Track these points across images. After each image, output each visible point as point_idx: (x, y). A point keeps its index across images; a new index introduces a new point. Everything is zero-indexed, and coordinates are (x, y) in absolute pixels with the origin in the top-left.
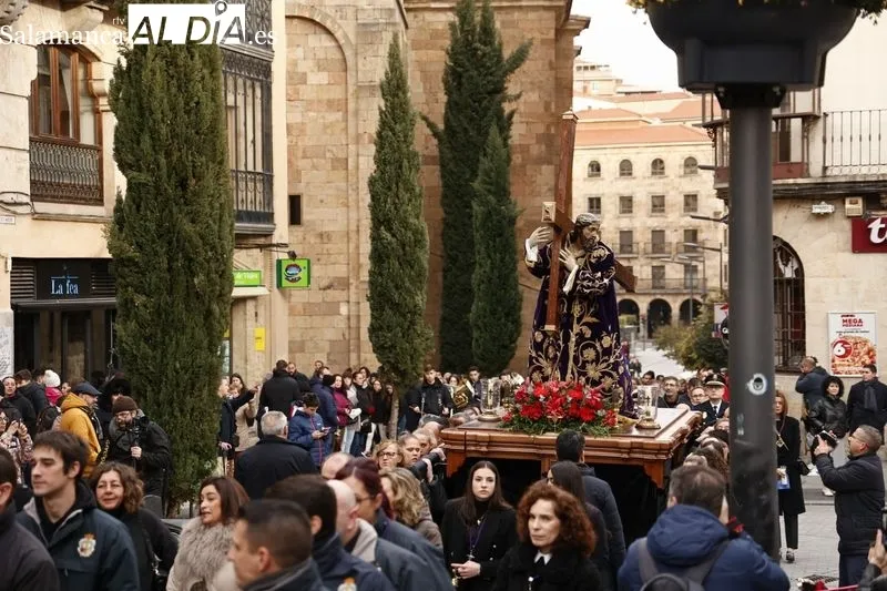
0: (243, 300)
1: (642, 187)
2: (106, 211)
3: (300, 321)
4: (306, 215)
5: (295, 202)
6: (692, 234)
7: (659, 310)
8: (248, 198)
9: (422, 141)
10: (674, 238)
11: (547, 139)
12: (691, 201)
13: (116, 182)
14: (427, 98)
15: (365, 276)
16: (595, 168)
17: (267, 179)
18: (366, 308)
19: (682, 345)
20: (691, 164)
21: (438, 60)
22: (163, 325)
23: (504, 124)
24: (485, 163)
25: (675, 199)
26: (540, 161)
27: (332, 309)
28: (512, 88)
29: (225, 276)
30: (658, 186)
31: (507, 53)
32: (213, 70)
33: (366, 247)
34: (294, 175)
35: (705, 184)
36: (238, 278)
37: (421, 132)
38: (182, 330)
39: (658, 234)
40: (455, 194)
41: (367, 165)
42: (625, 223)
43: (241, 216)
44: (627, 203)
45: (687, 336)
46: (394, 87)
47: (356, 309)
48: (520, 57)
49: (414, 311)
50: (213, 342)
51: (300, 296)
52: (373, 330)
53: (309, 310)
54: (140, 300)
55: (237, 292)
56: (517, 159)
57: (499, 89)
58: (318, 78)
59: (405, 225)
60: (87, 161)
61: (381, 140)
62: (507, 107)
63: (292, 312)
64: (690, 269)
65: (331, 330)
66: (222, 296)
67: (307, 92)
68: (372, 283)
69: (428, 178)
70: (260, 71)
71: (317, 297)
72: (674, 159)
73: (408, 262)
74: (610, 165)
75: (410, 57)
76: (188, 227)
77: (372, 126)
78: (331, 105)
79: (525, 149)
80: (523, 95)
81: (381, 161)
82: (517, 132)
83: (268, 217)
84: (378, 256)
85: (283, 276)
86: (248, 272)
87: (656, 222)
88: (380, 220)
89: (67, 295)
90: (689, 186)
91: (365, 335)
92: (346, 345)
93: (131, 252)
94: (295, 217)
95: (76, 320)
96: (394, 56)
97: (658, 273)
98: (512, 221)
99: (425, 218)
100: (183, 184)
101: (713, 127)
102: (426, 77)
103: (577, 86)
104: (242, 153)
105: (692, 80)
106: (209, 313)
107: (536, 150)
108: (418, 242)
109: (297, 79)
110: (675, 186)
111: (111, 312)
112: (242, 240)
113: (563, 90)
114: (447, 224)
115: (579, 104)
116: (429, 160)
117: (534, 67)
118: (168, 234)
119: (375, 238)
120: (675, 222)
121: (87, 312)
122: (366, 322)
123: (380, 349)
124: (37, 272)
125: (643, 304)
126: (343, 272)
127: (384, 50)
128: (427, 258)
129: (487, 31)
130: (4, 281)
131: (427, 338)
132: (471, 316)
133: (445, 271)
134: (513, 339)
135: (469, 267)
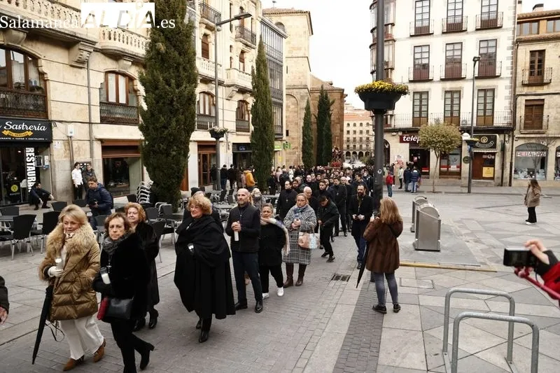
0: (277, 151)
1: (358, 129)
2: (250, 134)
3: (288, 156)
4: (289, 134)
5: (287, 132)
6: (368, 138)
7: (361, 154)
8: (278, 131)
9: (313, 119)
10: (364, 139)
11: (339, 119)
12: (368, 132)
13: (252, 128)
14: (314, 110)
15: (301, 147)
16: (348, 125)
17: (282, 127)
18: (301, 153)
19: (365, 161)
20: (368, 124)
21: (316, 103)
22: (261, 156)
23: (330, 116)
24: (326, 124)
25: (364, 131)
26: (337, 123)
27: (295, 153)
28: (332, 108)
29: (273, 147)
30: (361, 128)
31: (330, 101)
32: (271, 106)
33: (302, 141)
34: (287, 126)
35: (371, 128)
36: (275, 147)
37: (313, 117)
38: (264, 157)
39: (361, 138)
40: (320, 130)
41: (302, 124)
42: (354, 136)
43: (276, 134)
44: (355, 132)
45: (366, 159)
46: (308, 108)
47: (299, 153)
48: (333, 102)
49: (311, 154)
50: (271, 159)
51: (288, 150)
53: (290, 153)
54: (256, 151)
55: (275, 150)
56: (332, 123)
57: (329, 108)
58: (292, 107)
59: (309, 136)
60: (247, 124)
61: (305, 119)
62: (330, 112)
63: (286, 154)
64: (367, 146)
65: (294, 157)
66: (272, 150)
67: (290, 109)
68: (303, 148)
69: (314, 127)
70: (281, 105)
71: (291, 151)
72: (364, 123)
73: (310, 144)
74: (352, 124)
75: (311, 103)
76: (266, 137)
77: (303, 116)
78: (295, 112)
79: (334, 121)
80: (334, 110)
81: (305, 123)
82: (332, 117)
83: (282, 135)
84: (304, 143)
85: (285, 147)
86: (278, 146)
87: (361, 136)
88: (304, 135)
89: (243, 150)
90: (367, 128)
91: (301, 158)
92: (296, 161)
93: (254, 142)
94: (287, 135)
95: (244, 155)
96: (308, 102)
97: (361, 146)
98: (331, 136)
99: (314, 135)
100: (265, 128)
101: (372, 117)
102: (314, 106)
103: (345, 108)
104: (277, 121)
105: (367, 108)
106: (270, 154)
107: (336, 121)
108: (312, 140)
109: (288, 107)
110: (365, 128)
111: (251, 153)
112: (276, 139)
113: (342, 108)
114: (318, 136)
115: (345, 112)
116: (314, 123)
117: (337, 104)
118: (262, 138)
119: (303, 139)
120: (364, 136)
121: (247, 153)
122: (301, 156)
123: (304, 161)
124: (237, 146)
125: (358, 153)
126: (296, 145)
127: (306, 101)
128: (314, 143)
129: (327, 97)
130: (231, 147)
131: (314, 159)
132: (323, 155)
133: (318, 146)
134: (331, 159)
135: (322, 145)
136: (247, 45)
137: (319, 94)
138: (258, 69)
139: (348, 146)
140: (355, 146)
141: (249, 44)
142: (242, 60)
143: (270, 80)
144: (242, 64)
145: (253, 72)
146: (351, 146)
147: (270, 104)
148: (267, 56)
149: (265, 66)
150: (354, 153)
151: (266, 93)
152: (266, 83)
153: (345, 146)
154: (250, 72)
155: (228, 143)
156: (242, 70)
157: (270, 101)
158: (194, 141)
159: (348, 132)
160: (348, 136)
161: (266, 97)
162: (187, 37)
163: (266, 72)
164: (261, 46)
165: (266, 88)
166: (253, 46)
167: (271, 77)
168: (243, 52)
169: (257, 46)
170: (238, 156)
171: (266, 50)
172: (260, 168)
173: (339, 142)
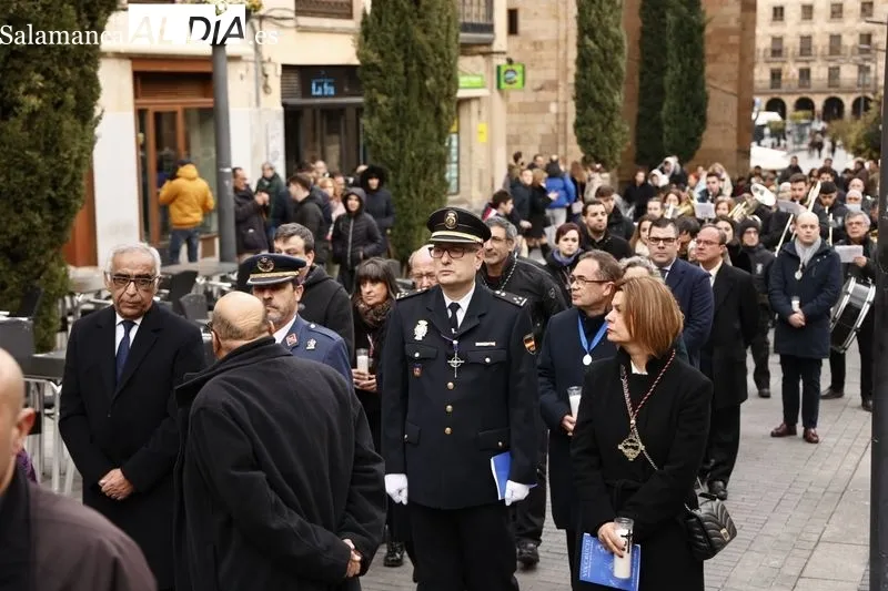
0: (468, 100)
2: (354, 23)
3: (516, 118)
4: (522, 26)
5: (512, 15)
6: (867, 38)
7: (833, 107)
8: (473, 11)
10: (850, 41)
12: (867, 7)
15: (572, 79)
18: (572, 107)
22: (400, 121)
25: (852, 6)
27: (544, 108)
29: (451, 79)
33: (573, 54)
36: (463, 81)
38: (416, 125)
39: (835, 39)
40: (652, 7)
42: (806, 29)
43: (465, 28)
44: (808, 11)
45: (857, 129)
47: (563, 106)
49: (613, 109)
50: (442, 136)
51: (516, 97)
52: (577, 126)
53: (524, 108)
54: (382, 99)
55: (461, 94)
59: (607, 33)
63: (510, 110)
65: (542, 126)
66: (449, 96)
68: (577, 85)
71: (531, 98)
73: (609, 66)
83: (490, 28)
84: (583, 62)
85: (501, 79)
86: (472, 77)
87: (833, 28)
88: (585, 30)
91: (570, 130)
92: (553, 140)
93: (374, 58)
94: (513, 29)
95: (332, 116)
97: (834, 73)
98: (702, 29)
99: (625, 28)
106: (438, 112)
108: (618, 49)
111: (359, 110)
112: (466, 49)
118: (404, 44)
119: (581, 46)
120: (851, 27)
121: (340, 109)
122: (572, 118)
123: (582, 142)
124: (302, 76)
125: (819, 102)
126: (552, 74)
128: (624, 62)
130: (275, 83)
131: (624, 132)
132: (663, 114)
133: (642, 74)
134: (699, 134)
135: (662, 70)
139: (776, 75)
140: (805, 74)
146: (792, 70)
150: (805, 104)
153: (762, 75)
155: (261, 62)
158: (119, 56)
159: (777, 13)
160: (777, 30)
170: (306, 123)
172: (396, 169)
173: (736, 57)
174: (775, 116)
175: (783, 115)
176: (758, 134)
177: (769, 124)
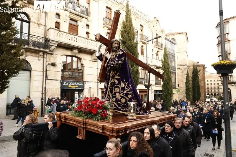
0: (174, 93)
1: (213, 82)
2: (162, 86)
3: (179, 95)
4: (179, 86)
5: (178, 85)
6: (218, 87)
7: (215, 94)
8: (174, 84)
9: (190, 79)
10: (216, 87)
11: (203, 78)
12: (218, 84)
13: (162, 83)
14: (191, 75)
15: (185, 91)
16: (208, 81)
17: (176, 83)
18: (185, 94)
19: (218, 98)
20: (218, 80)
21: (192, 71)
22: (166, 96)
23: (198, 77)
24: (196, 81)
25: (216, 84)
26: (202, 80)
27: (182, 94)
28: (199, 73)
29: (172, 91)
30: (215, 82)
31: (198, 71)
32: (171, 74)
33: (185, 89)
34: (178, 82)
35: (220, 82)
36: (173, 91)
37: (190, 78)
38: (168, 96)
39: (215, 87)
40: (194, 84)
41: (185, 81)
42: (211, 86)
43: (173, 86)
44: (211, 84)
45: (218, 97)
46: (188, 74)
47: (184, 94)
48: (200, 71)
49: (190, 94)
50: (171, 97)
51: (179, 93)
52: (186, 96)
53: (180, 94)
54: (164, 93)
55: (173, 93)
56: (200, 80)
57: (198, 74)
58: (180, 74)
59: (189, 86)
60: (160, 82)
61: (186, 79)
62: (199, 75)
63: (178, 94)
64: (218, 90)
65: (182, 96)
66: (172, 93)
67: (179, 75)
68: (186, 92)
69: (191, 82)
70: (175, 73)
71: (181, 93)
72: (216, 80)
73: (189, 90)
74: (209, 80)
75: (189, 71)
76: (168, 87)
77: (186, 78)
78: (181, 76)
79: (200, 79)
80: (200, 74)
81: (186, 81)
82: (200, 78)
83: (176, 86)
84: (186, 89)
85: (177, 91)
86: (174, 91)
87: (214, 86)
88: (186, 86)
89: (158, 93)
90: (218, 82)
91: (185, 97)
92: (183, 98)
93: (164, 89)
94: (178, 86)
95: (159, 95)
96: (188, 71)
97: (215, 91)
98: (199, 86)
99: (191, 86)
100: (168, 83)
101: (220, 77)
102: (190, 73)
103: (206, 73)
104: (173, 80)
105: (218, 73)
106: (171, 95)
107: (202, 79)
108: (190, 88)
109: (178, 74)
110: (216, 82)
111: (162, 94)
112: (173, 88)
113: (204, 74)
114: (193, 86)
115: (206, 75)
116: (191, 81)
117: (201, 71)
119: (186, 88)
120: (216, 86)
121: (160, 94)
122: (185, 96)
123: (186, 98)
124: (156, 91)
125: (213, 94)
126: (183, 91)
127: (187, 71)
128: (191, 90)
129: (196, 69)
130: (153, 92)
131: (191, 97)
132: (196, 95)
133: (193, 91)
134: (200, 97)
135: (195, 90)
136: (159, 49)
137: (193, 68)
138: (164, 58)
139: (208, 91)
140: (211, 91)
141: (160, 48)
142: (157, 55)
143: (170, 63)
144: (157, 56)
145: (162, 60)
146: (210, 90)
147: (170, 73)
148: (168, 53)
149: (168, 57)
150: (212, 94)
151: (168, 68)
152: (168, 64)
153: (207, 91)
154: (161, 60)
155: (152, 90)
156: (157, 59)
157: (170, 71)
159: (208, 84)
160: (208, 86)
161: (168, 70)
162: (135, 48)
163: (168, 60)
164: (165, 49)
165: (168, 66)
166: (162, 49)
167: (170, 61)
168: (158, 52)
169: (164, 49)
170: (156, 96)
171: (168, 50)
172: (166, 101)
173: (203, 89)
174: (208, 95)
175: (209, 95)
176: (207, 97)
177: (208, 96)
